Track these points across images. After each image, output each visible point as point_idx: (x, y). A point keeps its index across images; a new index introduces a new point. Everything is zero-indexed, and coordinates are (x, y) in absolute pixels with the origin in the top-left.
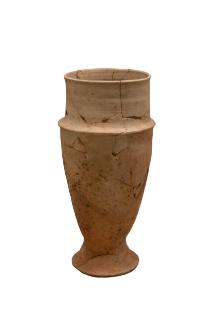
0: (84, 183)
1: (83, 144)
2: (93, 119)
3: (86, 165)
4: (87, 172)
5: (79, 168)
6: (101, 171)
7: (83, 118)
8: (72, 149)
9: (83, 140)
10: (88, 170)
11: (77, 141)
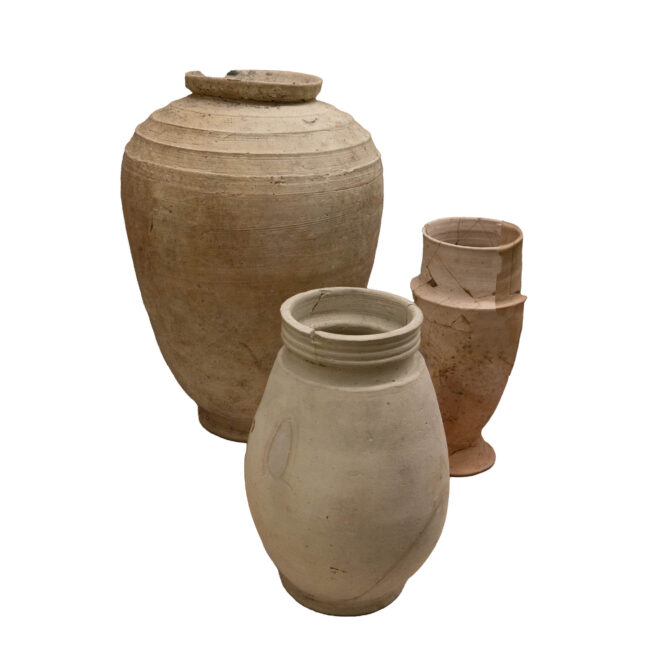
0: (461, 368)
1: (468, 323)
2: (482, 291)
3: (470, 346)
4: (468, 356)
5: (458, 351)
6: (487, 352)
7: (468, 292)
8: (449, 329)
9: (469, 319)
10: (470, 352)
11: (460, 319)
